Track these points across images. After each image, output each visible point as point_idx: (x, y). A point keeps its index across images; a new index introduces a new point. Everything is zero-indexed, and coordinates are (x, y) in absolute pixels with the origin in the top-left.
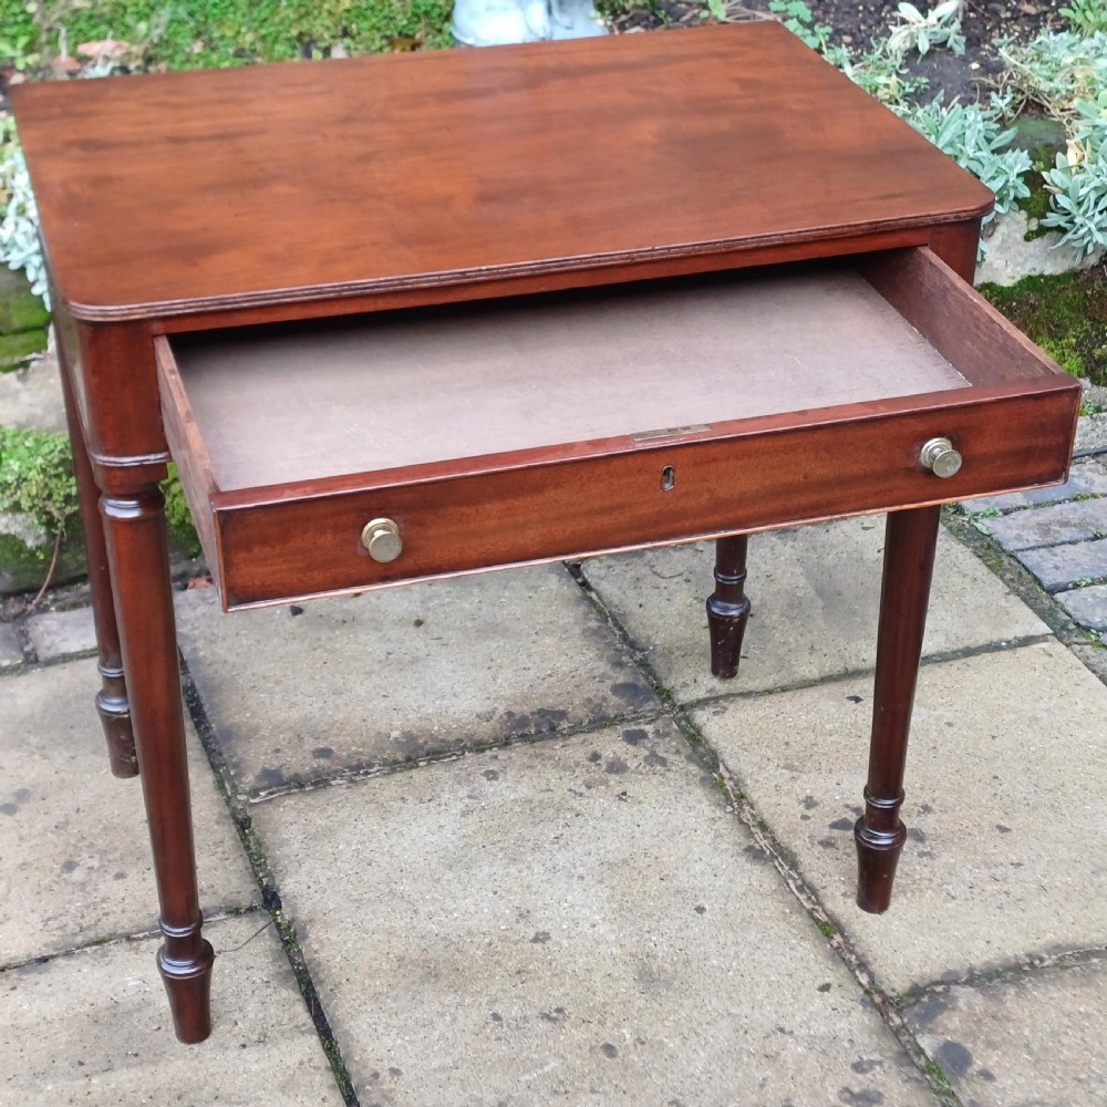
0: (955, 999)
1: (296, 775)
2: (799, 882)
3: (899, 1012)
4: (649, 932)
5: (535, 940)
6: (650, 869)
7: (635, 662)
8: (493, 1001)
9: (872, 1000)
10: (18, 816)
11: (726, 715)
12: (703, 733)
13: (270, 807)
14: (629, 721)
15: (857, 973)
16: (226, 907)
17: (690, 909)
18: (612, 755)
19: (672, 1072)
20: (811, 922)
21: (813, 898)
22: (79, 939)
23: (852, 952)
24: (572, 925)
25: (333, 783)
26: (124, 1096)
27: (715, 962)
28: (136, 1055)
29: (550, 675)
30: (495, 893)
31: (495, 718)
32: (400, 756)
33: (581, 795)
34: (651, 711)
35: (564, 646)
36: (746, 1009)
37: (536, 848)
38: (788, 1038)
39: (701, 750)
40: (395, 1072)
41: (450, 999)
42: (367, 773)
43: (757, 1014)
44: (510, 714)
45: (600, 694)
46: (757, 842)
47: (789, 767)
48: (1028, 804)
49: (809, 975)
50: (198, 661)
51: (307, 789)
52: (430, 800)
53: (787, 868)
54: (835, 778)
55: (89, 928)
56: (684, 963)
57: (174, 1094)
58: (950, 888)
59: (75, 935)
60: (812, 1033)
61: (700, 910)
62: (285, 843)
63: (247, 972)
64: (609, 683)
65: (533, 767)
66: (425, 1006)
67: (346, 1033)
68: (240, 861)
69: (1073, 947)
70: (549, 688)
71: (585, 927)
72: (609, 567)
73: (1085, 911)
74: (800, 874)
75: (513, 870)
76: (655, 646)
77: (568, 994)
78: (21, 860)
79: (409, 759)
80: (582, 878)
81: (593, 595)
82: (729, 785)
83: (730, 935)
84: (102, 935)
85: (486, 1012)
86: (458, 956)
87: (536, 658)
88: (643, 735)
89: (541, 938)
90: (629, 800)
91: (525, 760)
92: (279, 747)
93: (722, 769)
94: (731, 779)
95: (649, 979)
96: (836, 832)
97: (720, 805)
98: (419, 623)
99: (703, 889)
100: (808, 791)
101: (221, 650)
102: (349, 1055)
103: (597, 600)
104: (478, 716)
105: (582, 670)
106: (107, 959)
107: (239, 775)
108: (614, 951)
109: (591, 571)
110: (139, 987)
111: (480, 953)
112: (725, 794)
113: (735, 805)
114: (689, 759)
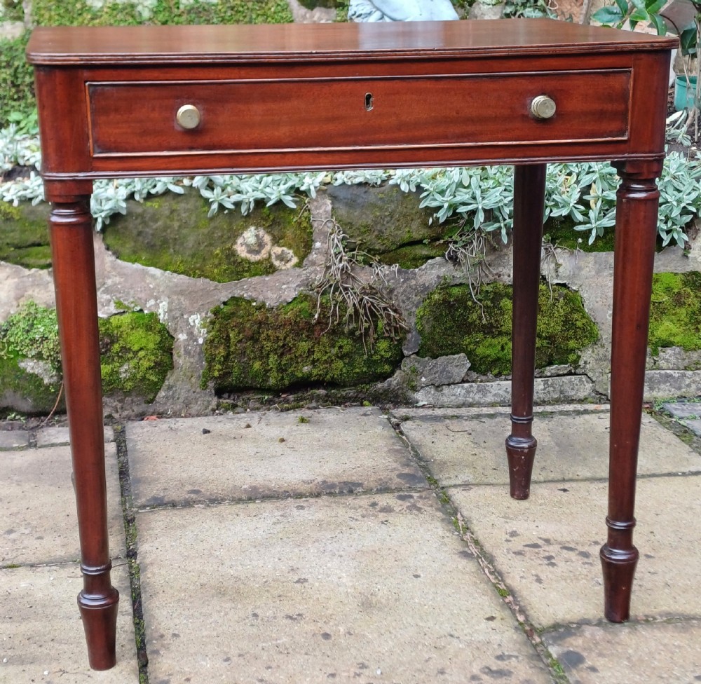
0: (583, 631)
1: (173, 500)
2: (493, 570)
3: (540, 636)
4: (377, 583)
5: (297, 582)
6: (390, 556)
7: (419, 465)
8: (255, 608)
9: (524, 628)
11: (471, 491)
12: (452, 499)
13: (150, 515)
14: (403, 491)
15: (517, 615)
17: (410, 575)
18: (385, 504)
19: (366, 650)
20: (494, 588)
21: (500, 578)
23: (517, 605)
24: (325, 576)
25: (196, 506)
27: (417, 601)
28: (11, 618)
29: (359, 467)
30: (280, 559)
31: (314, 483)
32: (244, 497)
33: (357, 520)
34: (420, 487)
35: (374, 455)
36: (430, 624)
37: (317, 541)
38: (455, 640)
39: (448, 506)
40: (175, 635)
41: (228, 605)
42: (220, 503)
43: (437, 627)
44: (324, 482)
45: (389, 477)
46: (470, 549)
47: (506, 518)
48: (672, 547)
49: (482, 612)
50: (135, 450)
51: (178, 507)
52: (255, 516)
53: (486, 563)
54: (536, 524)
55: (8, 560)
56: (395, 600)
60: (473, 639)
61: (417, 576)
62: (151, 529)
64: (397, 472)
65: (330, 506)
66: (210, 608)
67: (151, 616)
68: (119, 537)
69: (682, 615)
70: (355, 472)
71: (333, 578)
72: (419, 425)
73: (696, 599)
74: (494, 567)
75: (296, 550)
76: (435, 460)
77: (309, 608)
79: (250, 499)
80: (341, 556)
81: (404, 437)
82: (460, 523)
83: (433, 590)
84: (15, 562)
85: (250, 612)
86: (242, 586)
87: (353, 459)
88: (411, 497)
89: (302, 581)
90: (389, 524)
91: (326, 503)
92: (168, 487)
93: (459, 516)
94: (463, 520)
95: (368, 605)
96: (527, 549)
97: (450, 531)
99: (423, 567)
100: (514, 529)
101: (150, 446)
102: (148, 626)
103: (405, 439)
104: (303, 481)
105: (381, 466)
106: (13, 574)
107: (136, 499)
108: (349, 590)
109: (406, 426)
110: (27, 587)
111: (257, 586)
112: (456, 527)
113: (462, 532)
114: (437, 510)
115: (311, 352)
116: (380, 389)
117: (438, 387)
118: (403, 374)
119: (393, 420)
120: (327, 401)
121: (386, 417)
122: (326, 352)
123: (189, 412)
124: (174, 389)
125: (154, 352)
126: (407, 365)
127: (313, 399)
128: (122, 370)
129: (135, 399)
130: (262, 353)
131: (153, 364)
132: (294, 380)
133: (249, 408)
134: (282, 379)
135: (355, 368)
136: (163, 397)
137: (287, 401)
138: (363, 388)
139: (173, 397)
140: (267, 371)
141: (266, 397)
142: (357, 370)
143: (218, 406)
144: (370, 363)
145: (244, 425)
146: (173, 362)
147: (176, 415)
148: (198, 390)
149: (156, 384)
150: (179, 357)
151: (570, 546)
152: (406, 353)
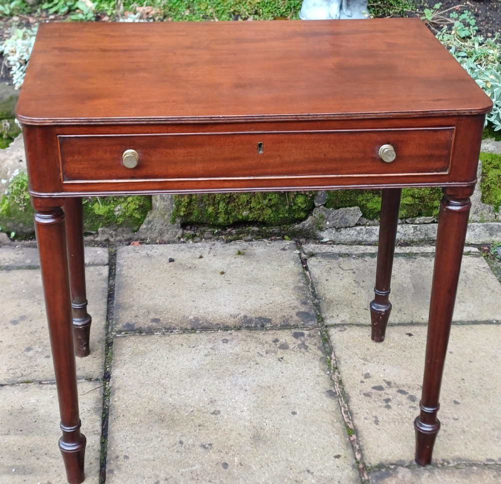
0: (397, 472)
1: (141, 327)
2: (347, 409)
3: (368, 474)
4: (266, 419)
5: (213, 413)
6: (279, 392)
7: (313, 303)
8: (182, 436)
9: (358, 466)
10: (17, 326)
11: (344, 332)
12: (331, 338)
13: (124, 339)
14: (299, 328)
15: (356, 453)
16: (86, 377)
17: (290, 412)
18: (284, 341)
19: (250, 480)
20: (344, 427)
21: (350, 417)
22: (19, 379)
23: (358, 444)
24: (232, 409)
25: (155, 333)
26: (8, 446)
27: (290, 436)
28: (21, 431)
29: (271, 303)
30: (204, 390)
31: (238, 317)
32: (189, 327)
33: (262, 356)
34: (311, 325)
35: (283, 292)
36: (296, 459)
37: (232, 375)
38: (310, 476)
39: (327, 345)
40: (126, 457)
41: (165, 431)
42: (172, 332)
43: (300, 462)
44: (245, 317)
45: (290, 314)
46: (335, 389)
47: (365, 359)
48: (474, 394)
49: (332, 450)
50: (121, 275)
51: (143, 334)
52: (193, 347)
53: (344, 402)
54: (384, 367)
55: (25, 376)
56: (276, 435)
57: (30, 449)
59: (19, 377)
60: (322, 475)
61: (294, 413)
62: (122, 354)
63: (83, 405)
64: (297, 310)
65: (246, 341)
66: (152, 433)
67: (113, 437)
68: (100, 359)
69: (468, 460)
70: (268, 309)
71: (238, 412)
72: (320, 262)
73: (481, 445)
74: (348, 406)
75: (217, 382)
76: (326, 298)
77: (218, 439)
78: (10, 343)
79: (192, 329)
80: (246, 391)
81: (308, 273)
82: (333, 362)
83: (303, 427)
84: (29, 379)
85: (178, 440)
86: (176, 414)
87: (268, 295)
88: (303, 334)
89: (216, 413)
90: (283, 361)
91: (244, 337)
92: (138, 315)
93: (333, 355)
94: (335, 360)
95: (257, 438)
96: (374, 391)
97: (324, 370)
98: (222, 273)
99: (300, 405)
100: (368, 371)
101: (132, 272)
102: (109, 447)
103: (309, 275)
104: (231, 315)
105: (287, 303)
106: (27, 389)
107: (116, 324)
108: (247, 424)
109: (311, 262)
110: (34, 403)
111: (186, 414)
112: (329, 366)
113: (332, 371)
114: (319, 348)
115: (249, 202)
116: (296, 229)
117: (338, 229)
118: (314, 219)
119: (303, 256)
120: (259, 235)
121: (298, 252)
122: (260, 203)
123: (162, 239)
124: (152, 223)
125: (139, 198)
126: (316, 213)
127: (249, 233)
128: (117, 209)
129: (125, 230)
130: (214, 201)
131: (137, 207)
132: (236, 220)
133: (204, 238)
134: (228, 219)
135: (279, 214)
136: (145, 229)
137: (230, 234)
138: (285, 227)
139: (151, 229)
140: (217, 213)
141: (216, 231)
142: (281, 216)
143: (183, 236)
144: (290, 211)
145: (198, 255)
146: (152, 205)
147: (153, 242)
148: (169, 224)
149: (139, 220)
150: (157, 201)
151: (404, 389)
152: (316, 204)
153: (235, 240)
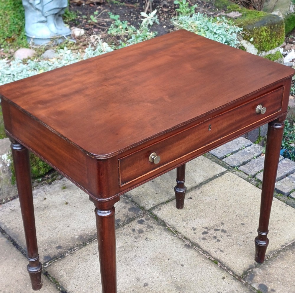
0: (255, 272)
1: (54, 256)
2: (202, 251)
3: (244, 279)
4: (173, 275)
5: (145, 286)
6: (164, 258)
7: (130, 201)
9: (236, 278)
11: (161, 210)
12: (158, 217)
13: (52, 267)
14: (137, 218)
15: (229, 272)
17: (180, 266)
18: (138, 228)
20: (211, 261)
21: (208, 254)
23: (224, 266)
24: (152, 278)
25: (66, 255)
27: (193, 279)
30: (127, 275)
32: (81, 243)
33: (136, 241)
34: (141, 214)
36: (207, 290)
37: (131, 260)
39: (160, 221)
42: (74, 250)
43: (211, 290)
45: (126, 212)
46: (186, 243)
47: (184, 220)
48: (245, 216)
49: (218, 276)
51: (59, 259)
52: (96, 253)
53: (197, 248)
54: (197, 221)
56: (186, 281)
58: (239, 243)
60: (227, 291)
61: (182, 265)
62: (61, 277)
64: (127, 208)
65: (118, 237)
68: (51, 285)
71: (156, 278)
73: (272, 241)
74: (201, 249)
75: (128, 267)
76: (133, 195)
79: (84, 243)
80: (148, 265)
82: (171, 229)
83: (193, 270)
88: (143, 221)
89: (146, 285)
90: (149, 240)
92: (46, 249)
93: (167, 225)
94: (171, 227)
95: (179, 288)
96: (204, 235)
97: (172, 235)
98: (67, 203)
99: (180, 260)
100: (192, 226)
101: (13, 224)
108: (167, 283)
112: (172, 232)
113: (176, 234)
114: (158, 225)
123: (10, 197)
127: (58, 174)
130: (36, 162)
132: (50, 169)
133: (34, 187)
134: (45, 170)
140: (39, 169)
141: (40, 180)
145: (42, 199)
147: (7, 201)
151: (216, 228)
153: (53, 181)
